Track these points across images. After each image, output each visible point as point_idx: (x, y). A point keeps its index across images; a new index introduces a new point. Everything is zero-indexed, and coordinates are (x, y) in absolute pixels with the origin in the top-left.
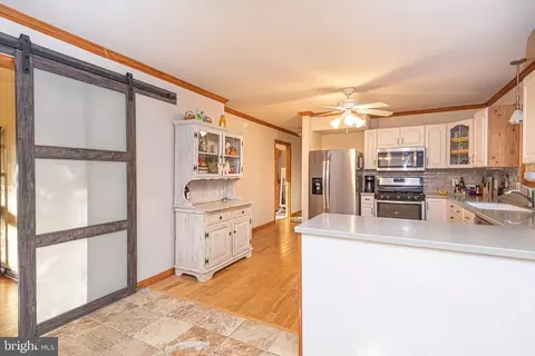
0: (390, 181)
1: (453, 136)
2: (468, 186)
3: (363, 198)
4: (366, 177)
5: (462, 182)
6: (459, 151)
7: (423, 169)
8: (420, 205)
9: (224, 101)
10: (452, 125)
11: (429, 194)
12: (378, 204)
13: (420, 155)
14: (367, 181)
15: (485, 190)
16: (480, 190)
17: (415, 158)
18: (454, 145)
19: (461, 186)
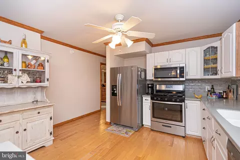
0: (163, 88)
1: (205, 55)
2: (217, 91)
3: (144, 98)
4: (148, 84)
5: (213, 88)
6: (210, 66)
7: (184, 79)
8: (181, 105)
9: (41, 32)
10: (205, 47)
11: (188, 97)
12: (153, 103)
13: (182, 69)
14: (149, 87)
15: (231, 95)
16: (227, 94)
17: (178, 72)
18: (206, 61)
19: (212, 92)
